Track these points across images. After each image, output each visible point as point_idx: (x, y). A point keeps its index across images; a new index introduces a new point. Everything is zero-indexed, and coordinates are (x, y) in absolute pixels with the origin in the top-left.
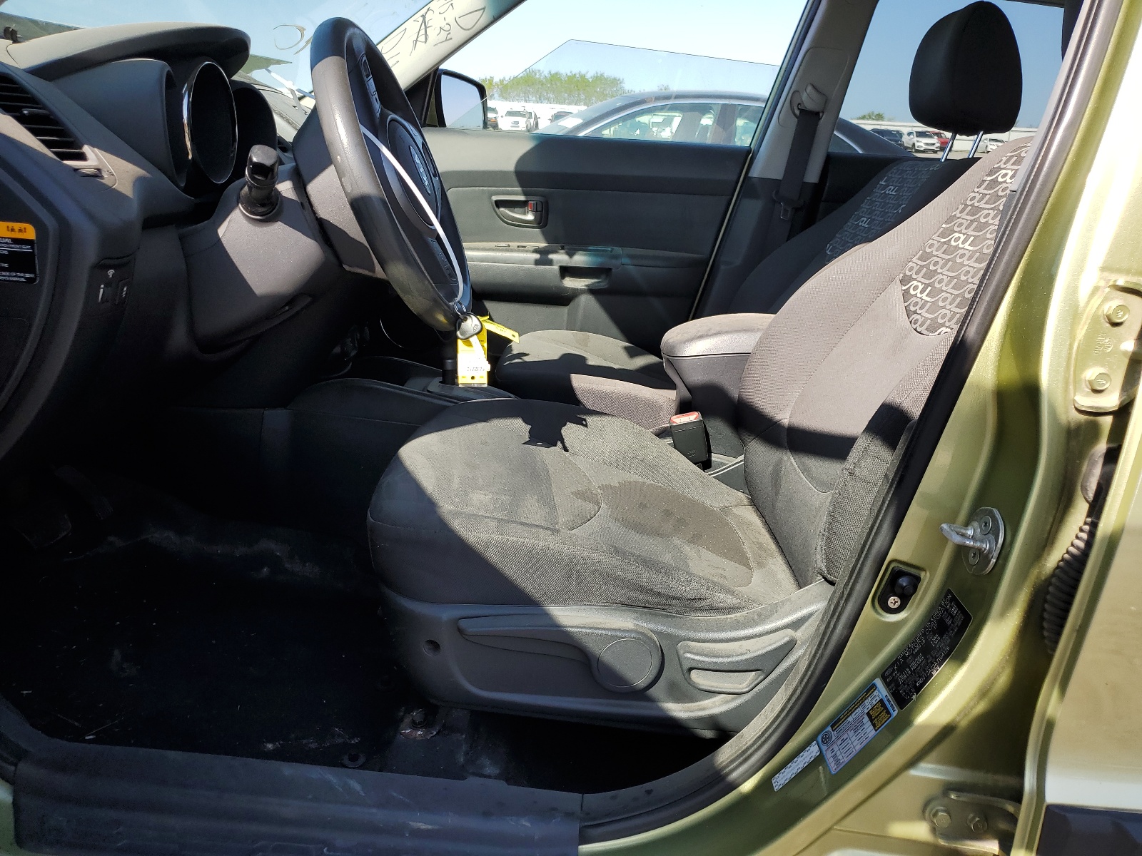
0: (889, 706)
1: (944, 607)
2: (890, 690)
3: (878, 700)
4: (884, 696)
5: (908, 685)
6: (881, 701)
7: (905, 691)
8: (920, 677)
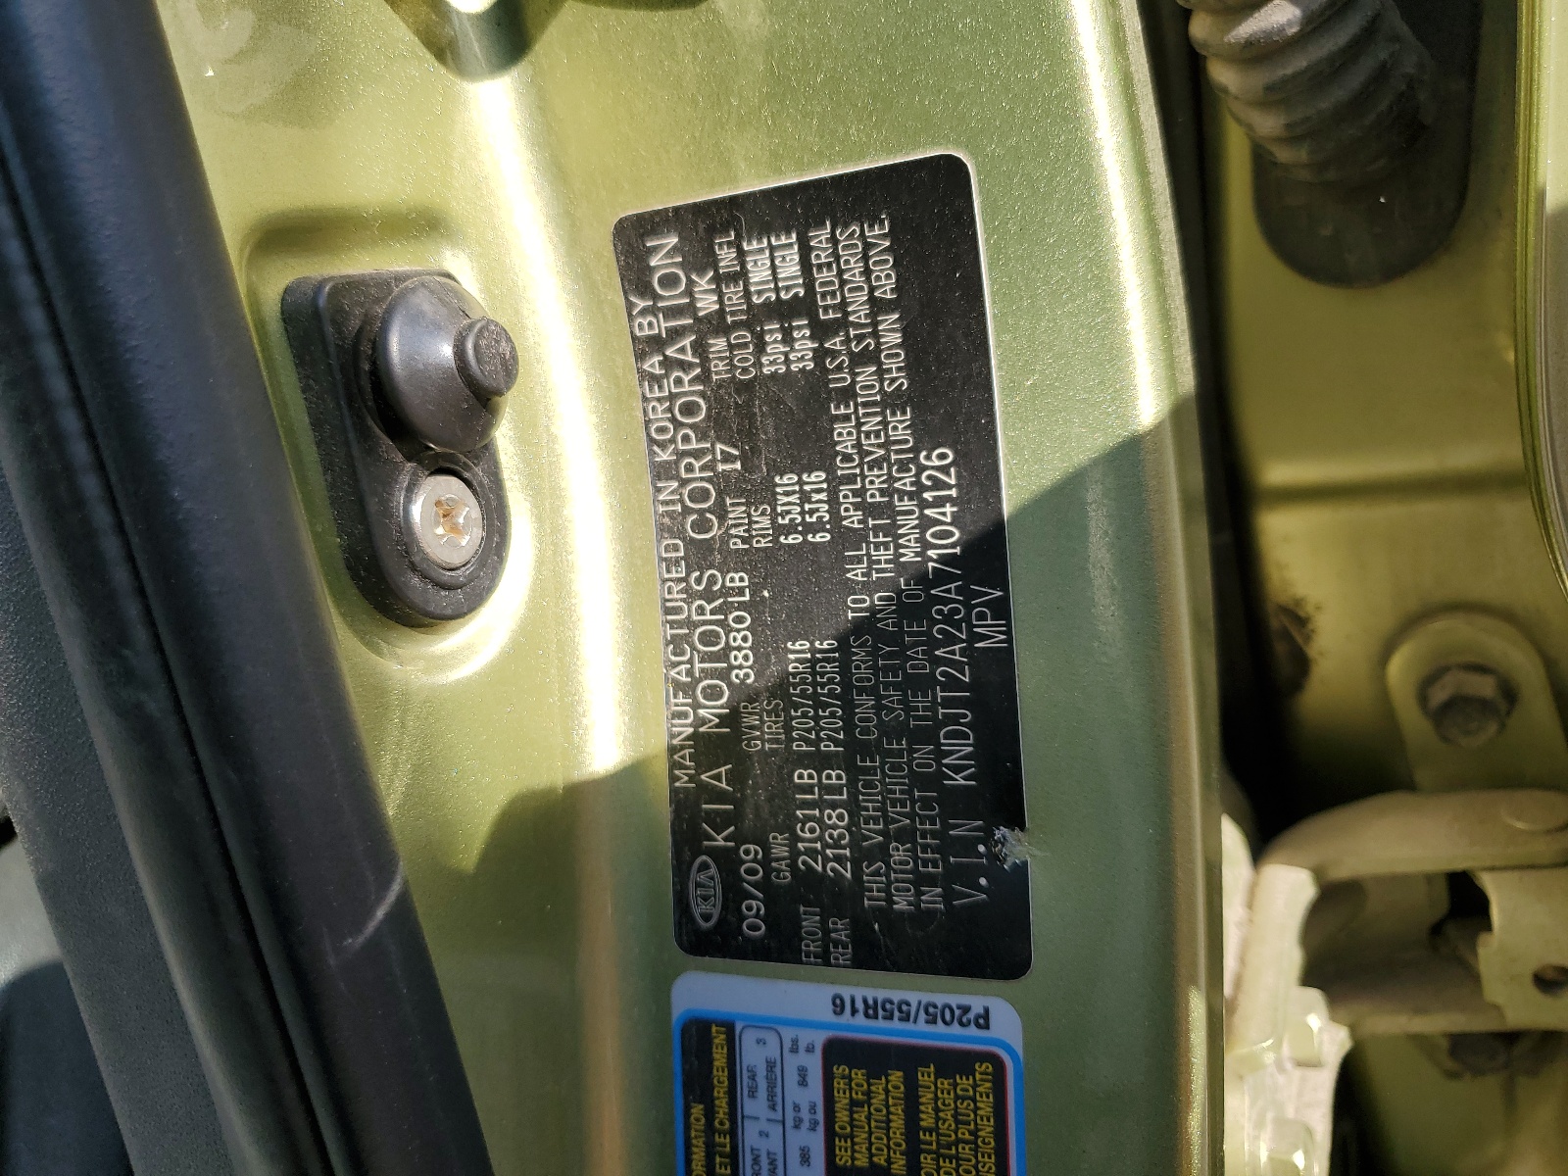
0: (920, 1033)
1: (675, 334)
2: (825, 959)
3: (815, 1064)
4: (826, 1014)
5: (906, 836)
6: (838, 1052)
7: (921, 881)
8: (929, 736)
